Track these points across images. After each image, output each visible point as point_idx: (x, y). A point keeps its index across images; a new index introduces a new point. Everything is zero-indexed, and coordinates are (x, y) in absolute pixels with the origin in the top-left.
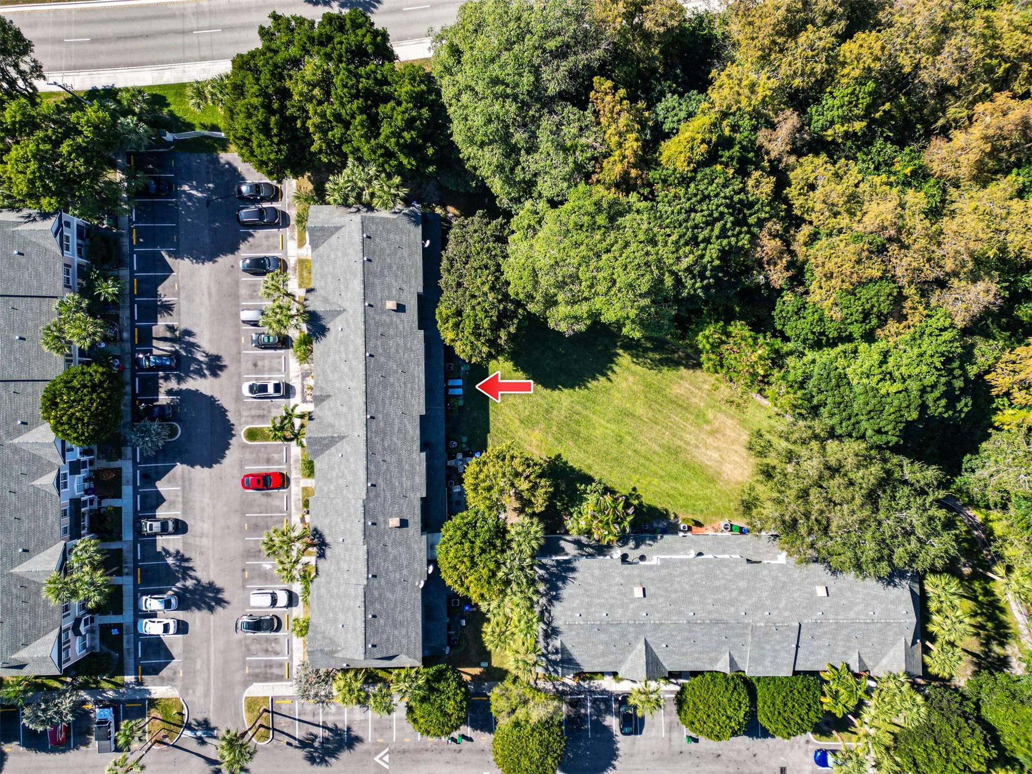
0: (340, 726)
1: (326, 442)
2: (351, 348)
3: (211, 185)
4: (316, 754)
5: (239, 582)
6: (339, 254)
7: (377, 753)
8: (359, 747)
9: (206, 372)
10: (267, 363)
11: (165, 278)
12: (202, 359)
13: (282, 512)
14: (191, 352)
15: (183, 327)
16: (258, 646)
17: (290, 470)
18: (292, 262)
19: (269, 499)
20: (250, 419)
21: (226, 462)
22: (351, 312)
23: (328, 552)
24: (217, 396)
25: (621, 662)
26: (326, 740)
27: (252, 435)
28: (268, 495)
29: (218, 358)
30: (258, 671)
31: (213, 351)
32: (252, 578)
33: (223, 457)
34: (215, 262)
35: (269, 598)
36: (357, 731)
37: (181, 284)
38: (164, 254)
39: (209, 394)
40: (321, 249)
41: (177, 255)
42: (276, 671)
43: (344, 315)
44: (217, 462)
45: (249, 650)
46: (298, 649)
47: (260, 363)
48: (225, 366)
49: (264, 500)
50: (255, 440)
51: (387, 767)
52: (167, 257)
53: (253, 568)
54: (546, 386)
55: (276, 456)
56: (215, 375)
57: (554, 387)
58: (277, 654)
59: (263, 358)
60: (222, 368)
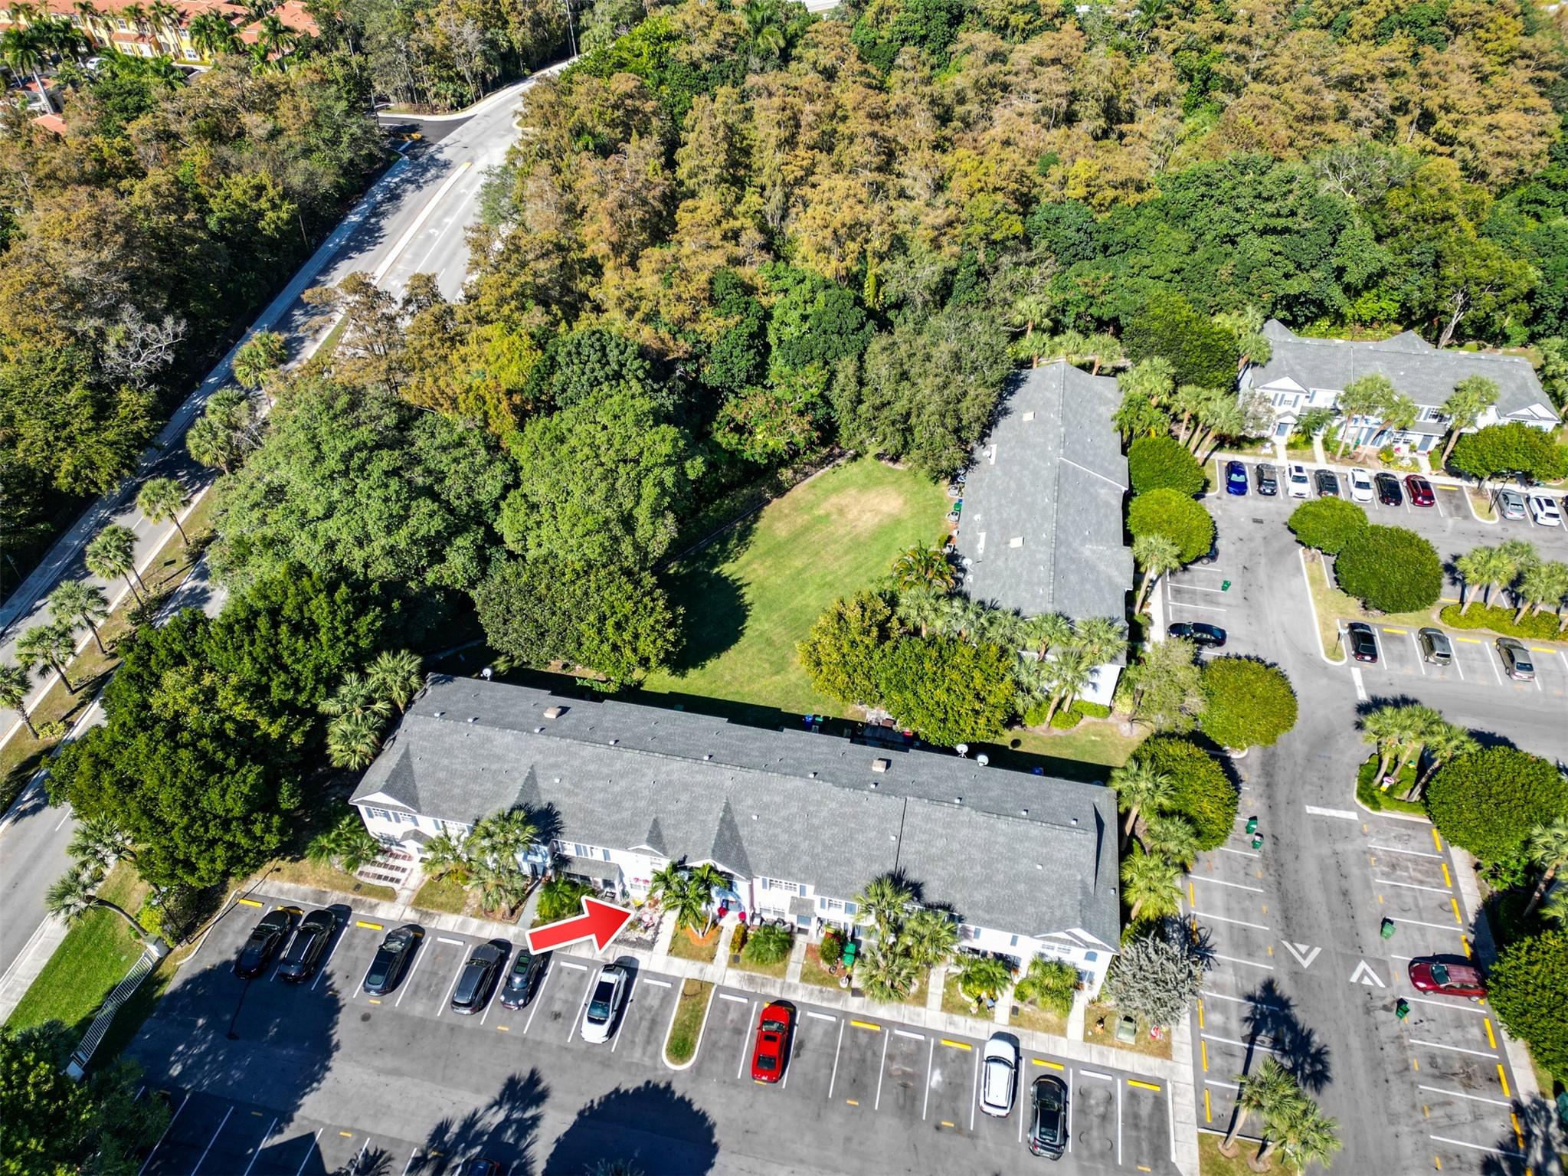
0: (1247, 1013)
1: (727, 834)
2: (592, 767)
3: (201, 1022)
4: (1308, 1070)
5: (960, 1142)
6: (446, 762)
7: (1295, 962)
8: (1285, 988)
9: (528, 1114)
10: (560, 995)
11: (317, 1155)
12: (501, 1116)
13: (837, 1027)
14: (480, 1134)
15: (424, 1140)
16: (1095, 1133)
17: (765, 997)
18: (411, 916)
19: (809, 1045)
20: (651, 1049)
21: (715, 1114)
22: (538, 757)
24: (582, 1103)
26: (1277, 1043)
27: (680, 1049)
28: (801, 1045)
29: (512, 1083)
31: (495, 1090)
32: (955, 1114)
33: (702, 1117)
34: (337, 1047)
36: (1255, 987)
37: (347, 1124)
39: (573, 1118)
40: (423, 795)
41: (286, 1118)
42: (1145, 1109)
43: (539, 771)
44: (710, 1131)
45: (1103, 1155)
46: (1101, 1054)
47: (557, 1007)
48: (533, 1073)
49: (807, 1055)
50: (693, 1046)
51: (1317, 950)
52: (278, 1139)
53: (936, 1108)
55: (733, 1015)
56: (541, 1097)
58: (1110, 1099)
59: (550, 999)
60: (534, 1079)
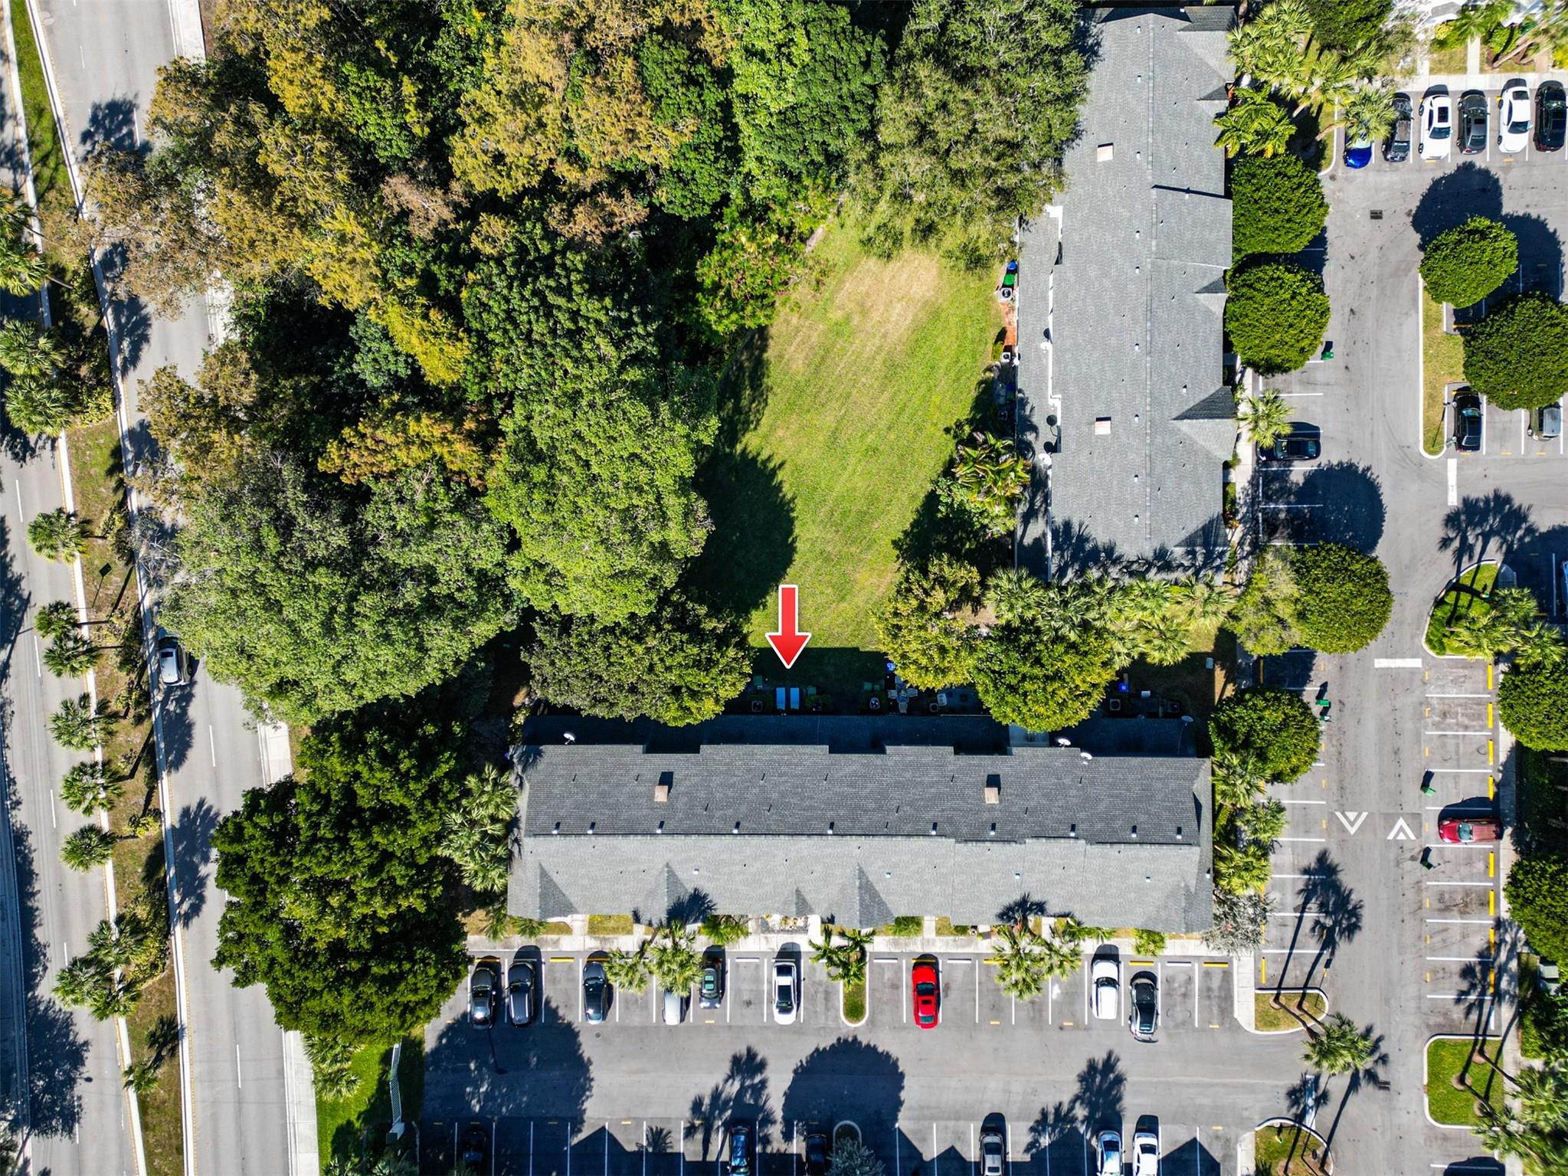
0: (1301, 886)
1: (867, 897)
2: (725, 856)
3: (472, 1066)
4: (1345, 923)
5: (1080, 1034)
6: (583, 871)
7: (1344, 830)
8: (1334, 857)
9: (757, 1079)
10: (745, 986)
11: (613, 1141)
12: (737, 1086)
13: (973, 966)
14: (727, 1102)
15: (688, 1114)
16: (1178, 1008)
17: (910, 954)
18: (593, 944)
19: (953, 986)
20: (831, 1014)
21: (895, 1051)
22: (669, 856)
23: (1035, 898)
24: (794, 1064)
25: (1208, 455)
26: (1323, 907)
27: (854, 1010)
28: (947, 987)
29: (736, 1061)
30: (1215, 1010)
31: (726, 1068)
32: (1073, 1016)
33: (888, 1056)
34: (590, 1062)
35: (1103, 990)
36: (1310, 861)
37: (624, 1116)
38: (575, 1141)
39: (791, 1076)
40: (573, 899)
41: (578, 1121)
42: (1216, 982)
43: (675, 867)
44: (895, 1065)
45: (1183, 1023)
46: (1183, 947)
47: (746, 998)
48: (749, 1050)
49: (953, 994)
50: (863, 1007)
51: (1365, 814)
52: (581, 1136)
53: (1059, 1013)
54: (789, 561)
55: (888, 975)
56: (761, 1066)
57: (791, 550)
58: (1190, 980)
59: (737, 992)
60: (751, 1055)
